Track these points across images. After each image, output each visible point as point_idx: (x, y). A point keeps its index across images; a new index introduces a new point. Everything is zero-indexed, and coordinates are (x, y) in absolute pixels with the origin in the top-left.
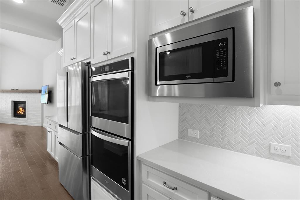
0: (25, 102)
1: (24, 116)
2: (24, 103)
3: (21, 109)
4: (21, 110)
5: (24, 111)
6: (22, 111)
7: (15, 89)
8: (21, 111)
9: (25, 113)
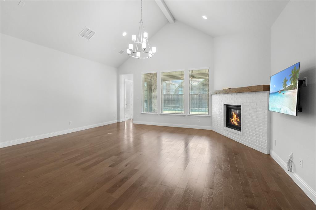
0: (240, 106)
1: (238, 128)
2: (238, 108)
3: (235, 116)
4: (235, 118)
5: (238, 120)
6: (236, 120)
7: (227, 88)
8: (234, 121)
9: (239, 123)
